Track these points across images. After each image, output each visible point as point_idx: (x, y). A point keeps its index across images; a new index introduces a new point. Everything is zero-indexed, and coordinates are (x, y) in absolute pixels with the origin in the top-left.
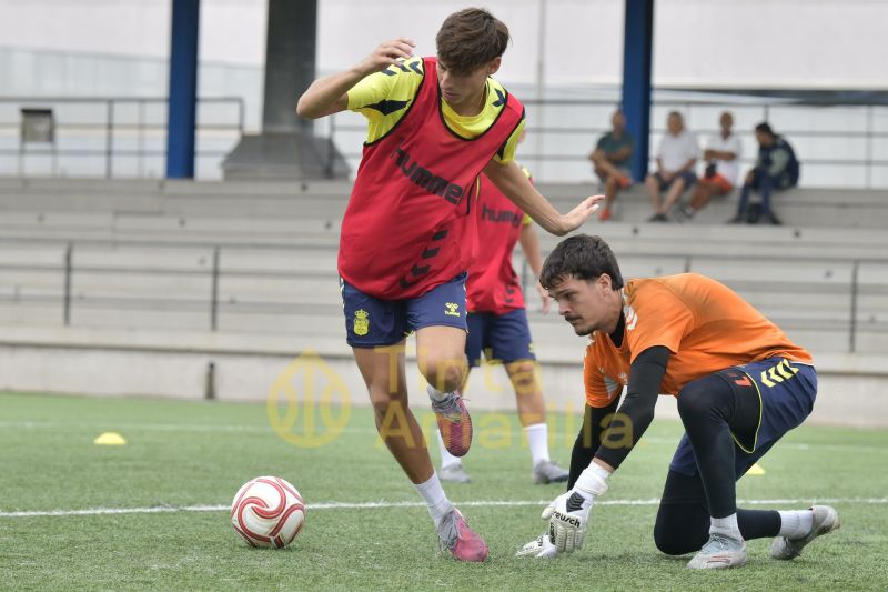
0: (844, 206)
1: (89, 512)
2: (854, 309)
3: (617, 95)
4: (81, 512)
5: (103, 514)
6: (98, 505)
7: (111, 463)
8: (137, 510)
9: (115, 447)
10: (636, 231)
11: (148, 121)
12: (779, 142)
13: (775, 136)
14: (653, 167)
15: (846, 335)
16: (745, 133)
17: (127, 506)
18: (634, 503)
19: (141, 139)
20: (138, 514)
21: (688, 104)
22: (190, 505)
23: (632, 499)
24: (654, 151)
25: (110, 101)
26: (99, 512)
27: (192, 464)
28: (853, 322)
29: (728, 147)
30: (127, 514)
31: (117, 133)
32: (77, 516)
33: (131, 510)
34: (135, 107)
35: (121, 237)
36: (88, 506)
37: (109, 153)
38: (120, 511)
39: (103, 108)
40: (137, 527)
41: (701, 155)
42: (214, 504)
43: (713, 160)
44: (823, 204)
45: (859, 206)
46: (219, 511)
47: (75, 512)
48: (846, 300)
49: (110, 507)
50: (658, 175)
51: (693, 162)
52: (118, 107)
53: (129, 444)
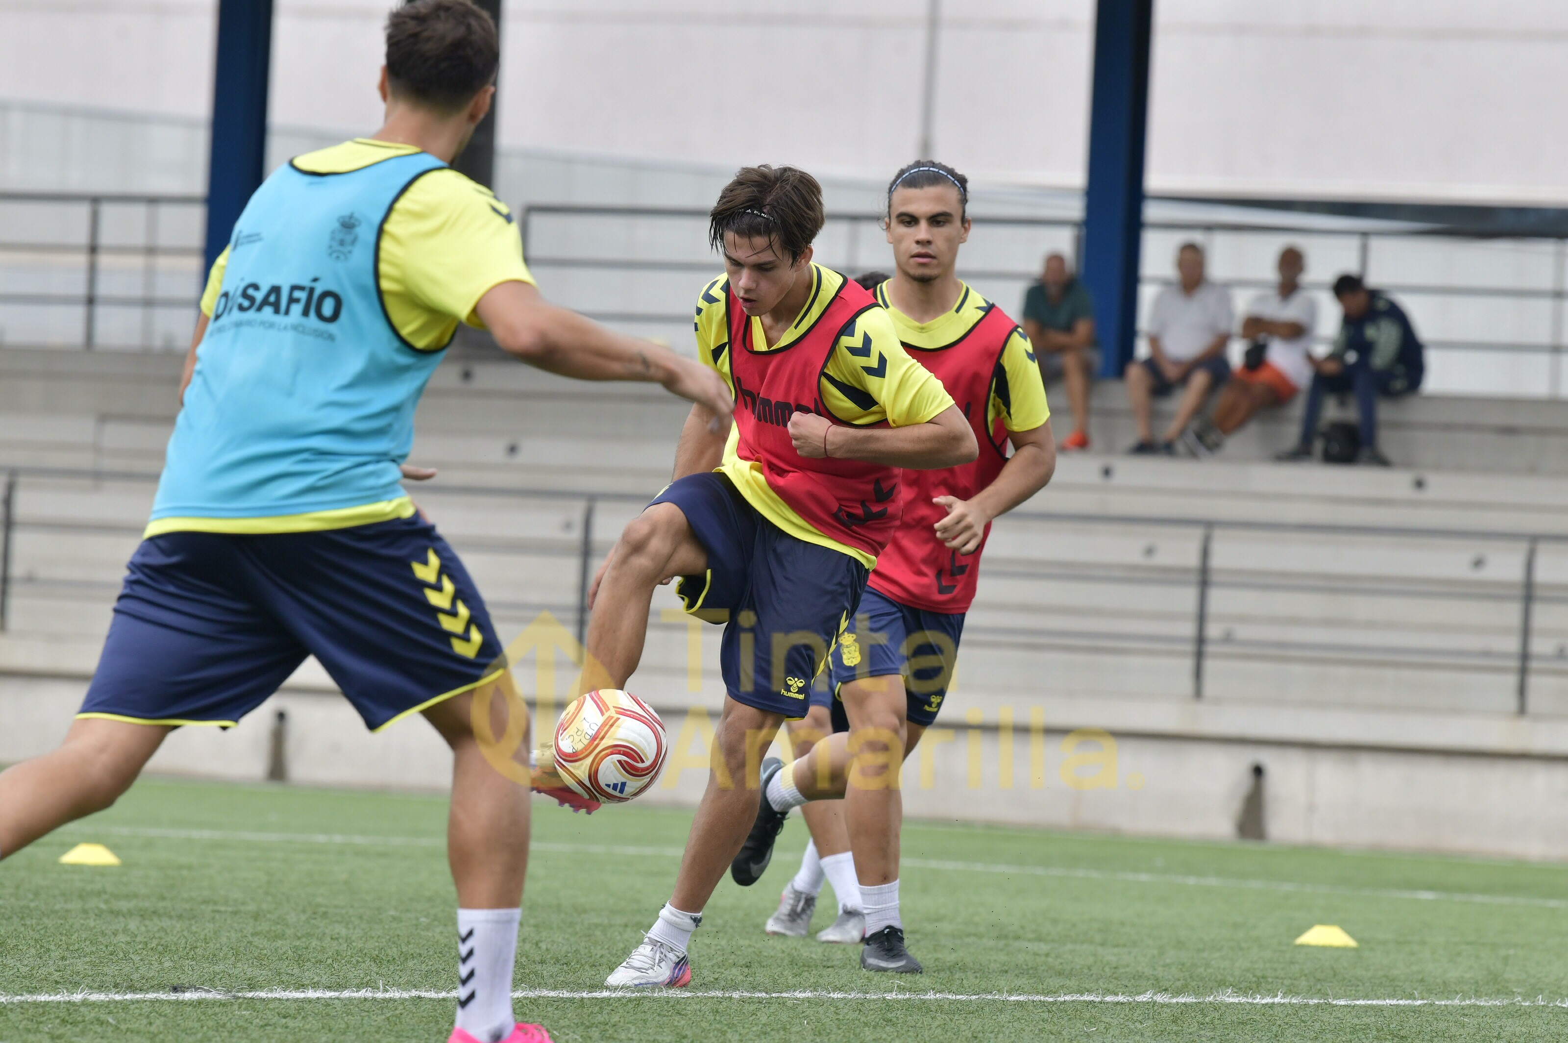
0: (1510, 431)
1: (58, 998)
2: (1526, 632)
3: (1076, 209)
4: (43, 998)
5: (84, 1003)
6: (75, 985)
7: (93, 903)
8: (151, 996)
9: (99, 871)
10: (1107, 472)
11: (164, 239)
12: (1381, 305)
13: (1374, 294)
14: (1142, 349)
15: (1511, 680)
16: (1318, 286)
17: (132, 989)
18: (1109, 999)
19: (150, 273)
20: (153, 1002)
21: (1210, 228)
22: (252, 988)
23: (1108, 992)
24: (1145, 319)
25: (96, 200)
26: (77, 997)
27: (252, 907)
28: (1525, 656)
29: (1290, 312)
30: (132, 1002)
31: (105, 261)
32: (36, 1005)
33: (139, 996)
34: (139, 211)
35: (108, 464)
36: (55, 986)
37: (91, 301)
38: (118, 997)
39: (82, 211)
40: (153, 1029)
41: (1236, 327)
42: (301, 987)
43: (1262, 337)
44: (1470, 428)
45: (1543, 432)
46: (309, 1001)
47: (30, 998)
48: (1512, 613)
49: (101, 988)
50: (1152, 366)
51: (1223, 340)
52: (108, 211)
53: (127, 865)
